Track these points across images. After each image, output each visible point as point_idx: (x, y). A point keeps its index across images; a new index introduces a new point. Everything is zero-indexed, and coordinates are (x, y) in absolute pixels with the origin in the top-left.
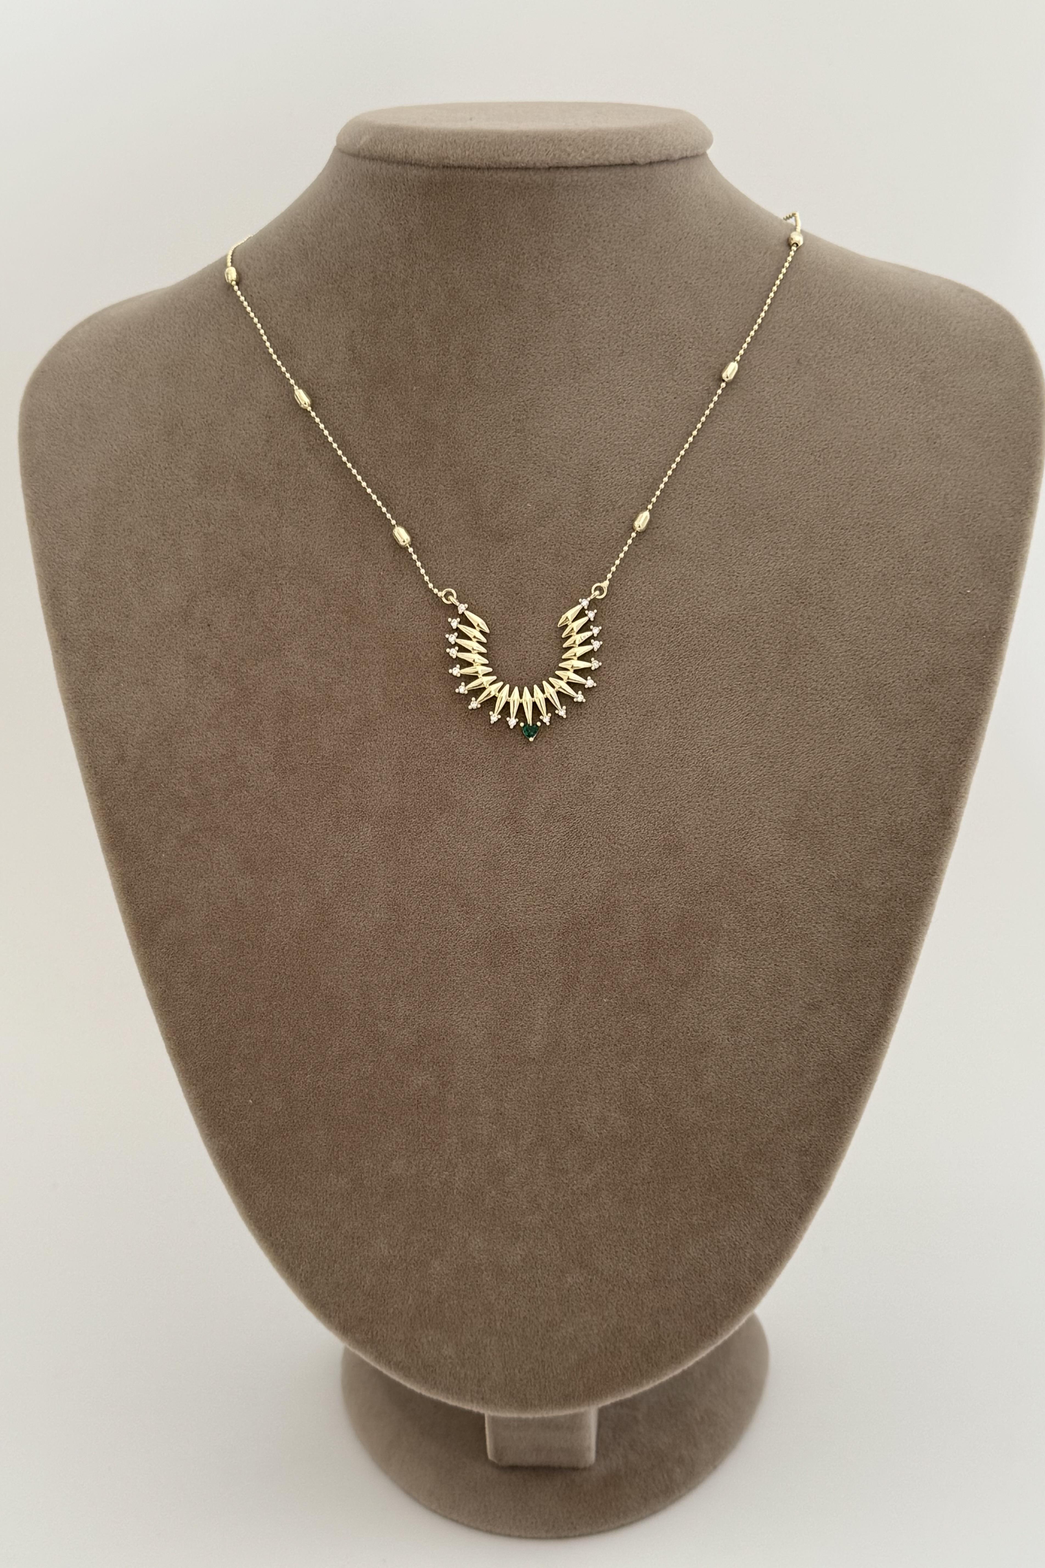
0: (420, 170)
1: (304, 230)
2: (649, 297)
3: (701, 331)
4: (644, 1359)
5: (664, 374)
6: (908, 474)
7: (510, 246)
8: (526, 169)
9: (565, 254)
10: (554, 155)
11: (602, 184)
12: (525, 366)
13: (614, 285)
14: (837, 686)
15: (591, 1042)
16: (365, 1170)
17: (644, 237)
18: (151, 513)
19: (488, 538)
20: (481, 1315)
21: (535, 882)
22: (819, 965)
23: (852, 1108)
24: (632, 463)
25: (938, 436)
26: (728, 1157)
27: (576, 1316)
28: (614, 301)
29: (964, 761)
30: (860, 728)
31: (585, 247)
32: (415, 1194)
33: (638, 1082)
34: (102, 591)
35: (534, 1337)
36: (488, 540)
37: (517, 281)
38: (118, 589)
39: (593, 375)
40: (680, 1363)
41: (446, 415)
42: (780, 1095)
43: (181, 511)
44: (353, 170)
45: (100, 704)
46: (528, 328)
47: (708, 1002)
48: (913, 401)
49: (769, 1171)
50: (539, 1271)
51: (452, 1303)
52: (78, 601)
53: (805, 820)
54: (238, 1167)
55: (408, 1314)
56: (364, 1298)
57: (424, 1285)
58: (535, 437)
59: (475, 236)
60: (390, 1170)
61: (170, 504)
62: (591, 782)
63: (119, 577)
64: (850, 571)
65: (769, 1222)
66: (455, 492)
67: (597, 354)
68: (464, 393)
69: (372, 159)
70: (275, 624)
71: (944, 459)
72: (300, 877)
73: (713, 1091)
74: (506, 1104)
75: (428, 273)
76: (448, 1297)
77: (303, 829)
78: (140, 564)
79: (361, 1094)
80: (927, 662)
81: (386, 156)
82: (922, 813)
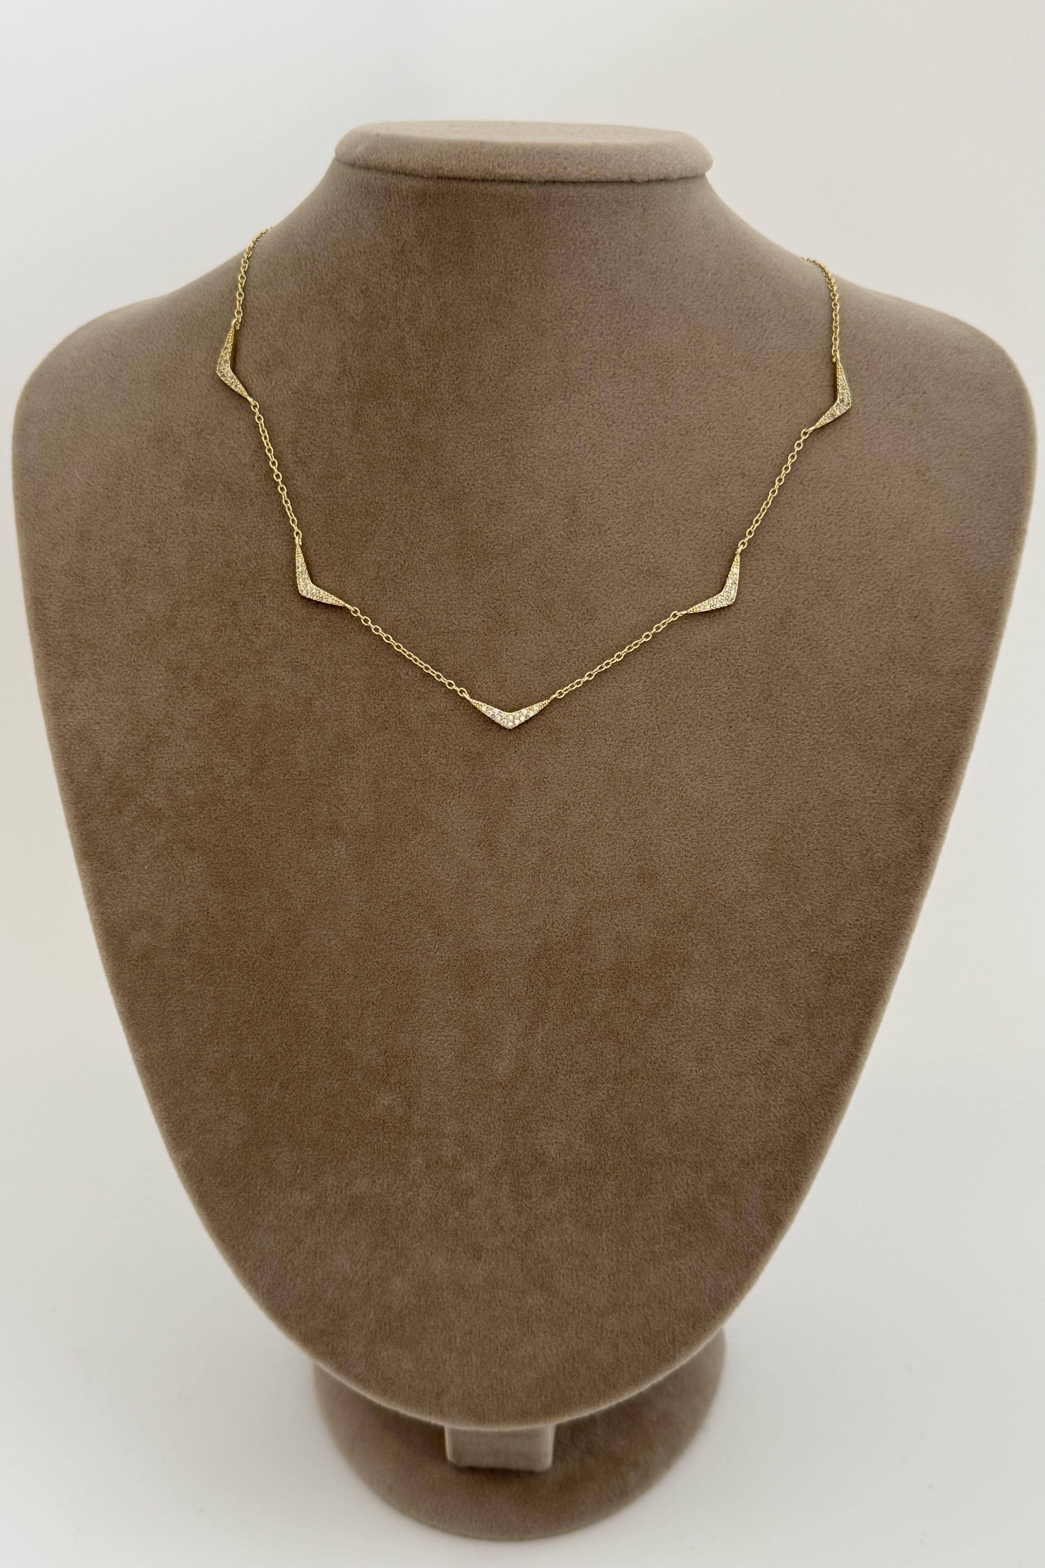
0: (415, 181)
1: (299, 239)
2: (643, 318)
3: (693, 355)
4: (602, 1380)
5: (655, 398)
6: (897, 506)
7: (503, 261)
8: (522, 182)
9: (560, 270)
10: (550, 168)
11: (599, 200)
12: (516, 384)
13: (608, 305)
14: (817, 720)
15: (559, 1069)
16: (329, 1188)
17: (640, 258)
18: (138, 519)
19: (473, 558)
20: (442, 1331)
21: (508, 907)
22: (790, 1001)
23: (818, 1145)
24: (619, 486)
25: (928, 469)
26: (692, 1188)
27: (535, 1337)
28: (607, 321)
29: (943, 799)
30: (840, 762)
31: (580, 265)
32: (378, 1211)
33: (604, 1110)
34: (86, 597)
35: (493, 1356)
36: (472, 560)
37: (509, 298)
38: (103, 595)
39: (583, 396)
40: (637, 1386)
41: (434, 432)
42: (747, 1128)
43: (167, 519)
44: (348, 180)
45: (78, 711)
46: (519, 345)
47: (677, 1033)
48: (903, 433)
49: (733, 1203)
50: (500, 1292)
51: (412, 1318)
52: (62, 606)
53: (781, 853)
54: (202, 1180)
55: (369, 1327)
56: (326, 1310)
57: (385, 1300)
58: (524, 457)
59: (468, 250)
60: (354, 1188)
61: (156, 511)
62: (567, 807)
63: (103, 583)
64: (835, 602)
65: (730, 1253)
66: (440, 511)
67: (589, 374)
68: (453, 411)
69: (368, 168)
70: (257, 636)
71: (934, 492)
72: (272, 893)
73: (680, 1122)
74: (471, 1128)
75: (421, 286)
76: (410, 1313)
77: (277, 844)
78: (124, 572)
79: (327, 1113)
80: (910, 697)
81: (382, 165)
82: (899, 852)
